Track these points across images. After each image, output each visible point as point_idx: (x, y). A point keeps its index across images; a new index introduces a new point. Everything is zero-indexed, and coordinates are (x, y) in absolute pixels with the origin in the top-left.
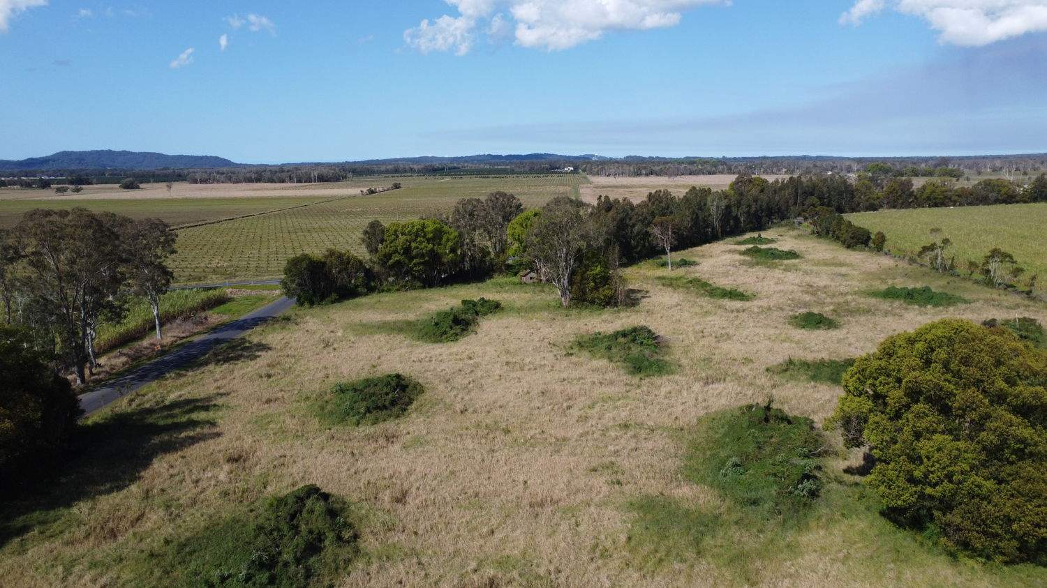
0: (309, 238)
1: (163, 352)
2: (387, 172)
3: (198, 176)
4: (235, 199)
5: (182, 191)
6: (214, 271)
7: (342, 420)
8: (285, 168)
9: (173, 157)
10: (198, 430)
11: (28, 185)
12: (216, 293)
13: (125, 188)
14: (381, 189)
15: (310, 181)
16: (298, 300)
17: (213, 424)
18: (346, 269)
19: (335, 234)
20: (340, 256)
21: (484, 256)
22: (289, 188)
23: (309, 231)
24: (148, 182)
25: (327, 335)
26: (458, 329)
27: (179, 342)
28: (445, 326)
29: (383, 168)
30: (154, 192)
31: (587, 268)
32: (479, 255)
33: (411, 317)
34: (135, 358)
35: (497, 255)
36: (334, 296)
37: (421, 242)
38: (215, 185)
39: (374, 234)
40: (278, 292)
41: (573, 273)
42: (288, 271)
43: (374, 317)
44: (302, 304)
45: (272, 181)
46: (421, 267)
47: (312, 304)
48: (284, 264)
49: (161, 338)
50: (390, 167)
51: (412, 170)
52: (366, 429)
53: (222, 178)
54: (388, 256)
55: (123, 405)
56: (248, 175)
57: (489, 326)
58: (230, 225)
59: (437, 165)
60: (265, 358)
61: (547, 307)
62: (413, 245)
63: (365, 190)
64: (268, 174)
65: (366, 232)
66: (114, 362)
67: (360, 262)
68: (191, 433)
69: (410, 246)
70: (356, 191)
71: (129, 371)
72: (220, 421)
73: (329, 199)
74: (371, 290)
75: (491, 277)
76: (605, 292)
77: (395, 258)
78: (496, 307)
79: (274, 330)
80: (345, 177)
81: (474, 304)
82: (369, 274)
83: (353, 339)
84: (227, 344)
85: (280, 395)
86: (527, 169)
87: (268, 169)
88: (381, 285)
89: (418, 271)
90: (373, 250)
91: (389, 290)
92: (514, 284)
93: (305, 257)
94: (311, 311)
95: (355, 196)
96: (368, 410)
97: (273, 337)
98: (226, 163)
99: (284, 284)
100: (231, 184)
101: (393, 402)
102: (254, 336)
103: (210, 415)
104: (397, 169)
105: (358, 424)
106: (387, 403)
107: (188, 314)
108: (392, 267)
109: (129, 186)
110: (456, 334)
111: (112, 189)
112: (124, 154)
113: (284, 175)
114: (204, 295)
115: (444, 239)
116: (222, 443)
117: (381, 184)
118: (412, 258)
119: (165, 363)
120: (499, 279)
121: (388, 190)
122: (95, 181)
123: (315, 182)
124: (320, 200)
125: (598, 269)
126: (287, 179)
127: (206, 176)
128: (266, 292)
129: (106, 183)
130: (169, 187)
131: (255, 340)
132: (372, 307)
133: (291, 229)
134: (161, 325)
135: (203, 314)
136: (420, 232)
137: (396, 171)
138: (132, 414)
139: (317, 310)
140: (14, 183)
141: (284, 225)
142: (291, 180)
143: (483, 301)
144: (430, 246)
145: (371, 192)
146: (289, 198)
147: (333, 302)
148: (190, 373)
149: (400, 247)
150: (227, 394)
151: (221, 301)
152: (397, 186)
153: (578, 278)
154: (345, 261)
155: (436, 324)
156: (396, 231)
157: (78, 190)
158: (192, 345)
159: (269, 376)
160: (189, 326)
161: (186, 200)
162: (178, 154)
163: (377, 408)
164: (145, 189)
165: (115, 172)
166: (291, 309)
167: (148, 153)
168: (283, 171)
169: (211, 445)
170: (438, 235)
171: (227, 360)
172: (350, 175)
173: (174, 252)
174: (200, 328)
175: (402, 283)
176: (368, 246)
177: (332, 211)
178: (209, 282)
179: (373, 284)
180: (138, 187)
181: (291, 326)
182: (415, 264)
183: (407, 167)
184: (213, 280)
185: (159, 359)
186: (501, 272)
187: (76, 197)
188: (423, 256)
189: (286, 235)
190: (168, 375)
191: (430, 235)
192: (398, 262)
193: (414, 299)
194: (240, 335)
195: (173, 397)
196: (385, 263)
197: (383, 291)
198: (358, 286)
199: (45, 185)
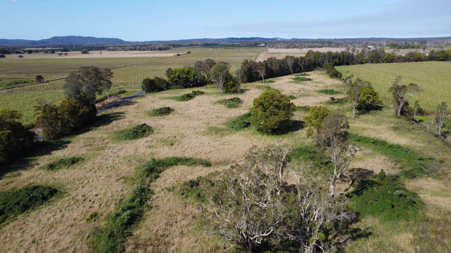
0: (152, 73)
1: (110, 103)
2: (187, 46)
3: (111, 48)
4: (126, 58)
5: (106, 54)
6: (121, 84)
7: (154, 116)
8: (146, 44)
9: (99, 39)
10: (121, 117)
11: (46, 52)
12: (123, 89)
13: (83, 53)
14: (182, 54)
15: (155, 50)
16: (146, 91)
17: (125, 116)
18: (161, 83)
19: (161, 72)
20: (159, 79)
21: (204, 79)
22: (147, 53)
23: (152, 71)
24: (91, 50)
25: (153, 100)
26: (188, 98)
27: (114, 102)
28: (185, 97)
29: (186, 44)
30: (94, 55)
31: (228, 82)
32: (202, 79)
33: (177, 95)
34: (104, 105)
35: (208, 78)
36: (157, 90)
37: (183, 75)
38: (118, 52)
39: (169, 72)
40: (141, 89)
41: (224, 83)
42: (143, 83)
43: (168, 95)
44: (147, 92)
45: (140, 50)
46: (183, 82)
47: (150, 92)
48: (142, 81)
49: (109, 100)
50: (189, 44)
51: (198, 45)
52: (159, 117)
53: (120, 48)
54: (173, 79)
55: (104, 113)
56: (131, 47)
57: (198, 98)
58: (125, 69)
59: (209, 43)
60: (136, 105)
61: (217, 93)
62: (181, 75)
63: (176, 54)
64: (138, 47)
65: (167, 71)
66: (98, 105)
67: (165, 81)
68: (120, 118)
69: (180, 76)
70: (172, 55)
71: (103, 107)
72: (126, 116)
73: (161, 58)
74: (168, 89)
75: (206, 85)
76: (234, 89)
77: (175, 79)
78: (202, 93)
79: (139, 99)
80: (169, 48)
81: (196, 92)
82: (168, 84)
83: (160, 101)
84: (127, 102)
85: (140, 111)
86: (246, 44)
87: (139, 44)
88: (171, 87)
89: (182, 83)
90: (169, 77)
91: (173, 89)
92: (211, 87)
93: (148, 79)
94: (150, 94)
95: (171, 57)
96: (160, 114)
97: (139, 100)
98: (121, 41)
99: (142, 87)
100: (124, 51)
101: (166, 112)
102: (133, 100)
103: (124, 115)
104: (191, 44)
105: (157, 116)
106: (164, 112)
107: (115, 95)
108: (175, 82)
109: (85, 52)
110: (188, 100)
111: (78, 53)
112: (80, 37)
113: (145, 48)
114: (119, 90)
115: (190, 74)
116: (127, 119)
117: (183, 51)
118: (180, 79)
119: (111, 106)
120: (208, 86)
121: (185, 54)
122: (71, 50)
123: (157, 50)
124: (158, 59)
125: (231, 82)
126: (146, 49)
127: (114, 48)
128: (137, 90)
129: (75, 51)
130: (101, 53)
131: (134, 101)
132: (167, 93)
133: (146, 70)
134: (109, 97)
135: (120, 95)
136: (183, 71)
137: (191, 45)
138: (106, 115)
139: (151, 94)
140: (41, 51)
141: (144, 68)
142: (148, 49)
143: (199, 91)
144: (186, 76)
145: (178, 55)
146: (146, 58)
147: (156, 92)
148: (118, 108)
149: (176, 76)
150: (127, 111)
151: (124, 92)
152: (189, 53)
153: (226, 85)
154: (160, 80)
155: (183, 97)
156: (175, 71)
157: (66, 54)
158: (117, 102)
159: (137, 108)
160: (116, 98)
161: (108, 59)
162: (101, 37)
163: (162, 113)
164: (91, 53)
165: (77, 46)
166: (144, 93)
167: (89, 37)
168: (145, 46)
169: (125, 119)
170: (188, 72)
171: (127, 105)
172: (171, 47)
173: (112, 77)
174: (119, 98)
175: (178, 87)
176: (168, 76)
177: (162, 63)
178: (120, 87)
179: (168, 87)
180: (88, 53)
181: (144, 98)
182: (181, 81)
183: (196, 44)
184: (121, 86)
185: (110, 105)
186: (209, 84)
187: (66, 57)
188: (184, 79)
189: (144, 72)
190: (113, 108)
191: (186, 72)
192: (176, 81)
193: (180, 91)
194: (129, 100)
195: (115, 112)
196: (172, 81)
197: (171, 89)
198: (164, 88)
199: (53, 52)
